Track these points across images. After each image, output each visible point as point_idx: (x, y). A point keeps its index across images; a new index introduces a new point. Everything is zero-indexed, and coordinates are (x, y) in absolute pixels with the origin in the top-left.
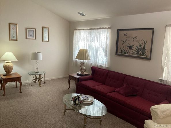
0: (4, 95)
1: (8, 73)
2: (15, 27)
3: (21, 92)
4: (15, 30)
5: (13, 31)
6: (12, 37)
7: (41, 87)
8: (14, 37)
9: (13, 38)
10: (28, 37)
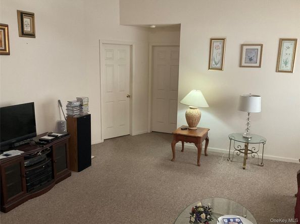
0: (172, 160)
1: (192, 127)
2: (221, 46)
3: (199, 165)
4: (220, 51)
5: (216, 53)
6: (214, 63)
7: (244, 169)
8: (216, 64)
9: (215, 66)
10: (243, 64)
